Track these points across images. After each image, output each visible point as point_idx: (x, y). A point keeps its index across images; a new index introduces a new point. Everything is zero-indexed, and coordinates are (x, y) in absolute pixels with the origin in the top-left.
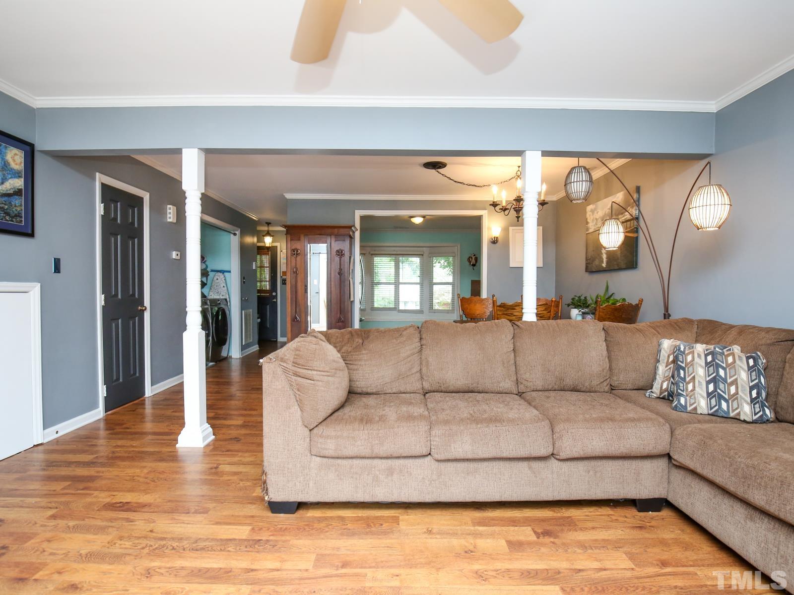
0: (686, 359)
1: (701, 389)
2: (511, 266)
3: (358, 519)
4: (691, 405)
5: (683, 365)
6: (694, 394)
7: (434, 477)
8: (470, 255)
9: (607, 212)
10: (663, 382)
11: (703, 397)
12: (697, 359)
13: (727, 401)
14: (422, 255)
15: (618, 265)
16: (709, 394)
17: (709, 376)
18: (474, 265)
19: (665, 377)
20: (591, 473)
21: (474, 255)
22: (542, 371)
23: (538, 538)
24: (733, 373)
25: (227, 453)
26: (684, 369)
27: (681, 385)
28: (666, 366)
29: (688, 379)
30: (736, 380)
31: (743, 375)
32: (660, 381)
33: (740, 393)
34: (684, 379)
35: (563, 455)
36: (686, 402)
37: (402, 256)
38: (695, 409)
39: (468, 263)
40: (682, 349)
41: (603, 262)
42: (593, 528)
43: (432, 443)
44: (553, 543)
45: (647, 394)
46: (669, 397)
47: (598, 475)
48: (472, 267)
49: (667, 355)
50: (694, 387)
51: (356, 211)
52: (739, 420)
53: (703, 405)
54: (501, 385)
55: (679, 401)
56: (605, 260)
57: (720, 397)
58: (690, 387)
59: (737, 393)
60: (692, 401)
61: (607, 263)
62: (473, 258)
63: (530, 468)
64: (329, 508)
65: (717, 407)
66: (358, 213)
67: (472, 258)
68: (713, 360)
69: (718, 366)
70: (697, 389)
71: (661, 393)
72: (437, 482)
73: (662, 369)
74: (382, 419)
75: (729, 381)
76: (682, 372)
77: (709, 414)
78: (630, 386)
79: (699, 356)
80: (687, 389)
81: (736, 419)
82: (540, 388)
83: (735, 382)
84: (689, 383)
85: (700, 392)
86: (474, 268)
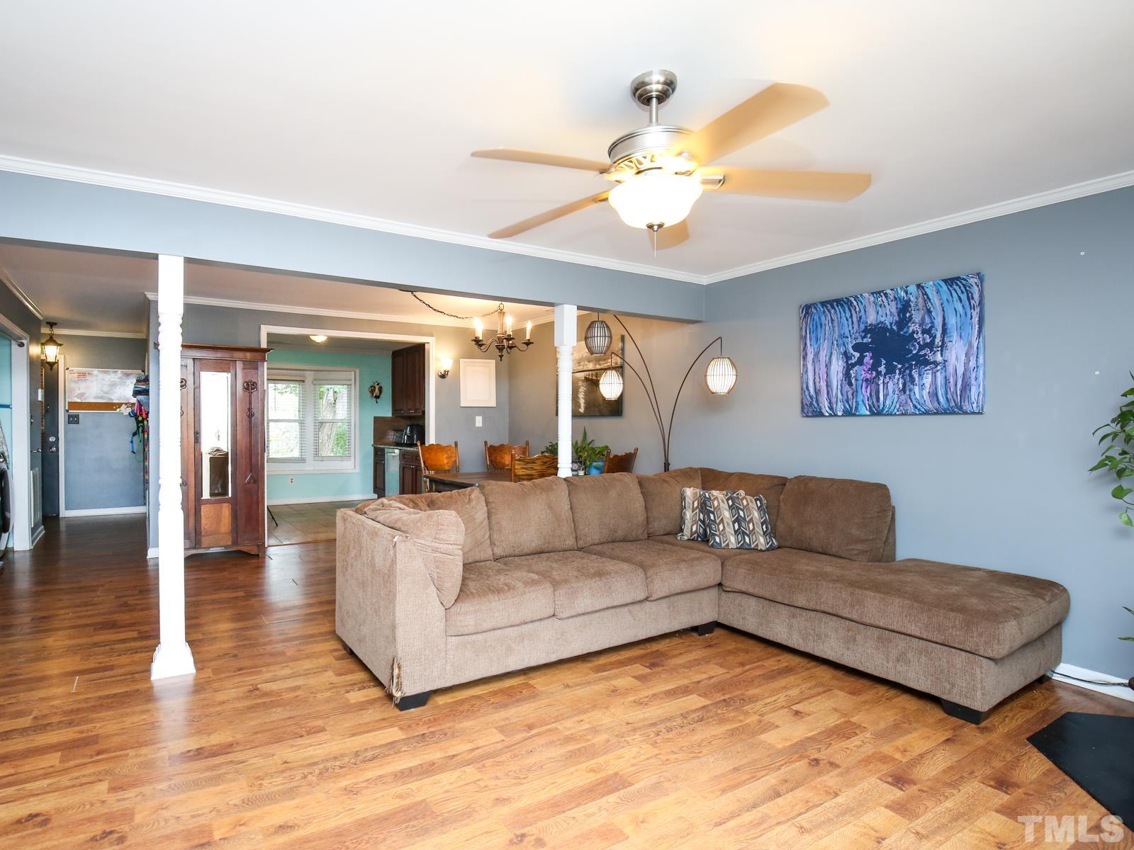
0: (713, 505)
1: (730, 528)
2: (462, 406)
3: (495, 693)
4: (724, 542)
5: (712, 510)
6: (725, 533)
7: (559, 636)
8: (372, 384)
9: (584, 356)
10: (692, 525)
11: (732, 534)
12: (721, 504)
13: (748, 536)
14: (303, 381)
15: (599, 411)
16: (736, 532)
17: (733, 517)
18: (377, 397)
19: (693, 521)
20: (671, 609)
21: (378, 384)
22: (599, 525)
23: (651, 669)
24: (749, 514)
25: (239, 673)
26: (713, 513)
27: (713, 526)
28: (693, 512)
29: (718, 521)
30: (752, 518)
31: (756, 514)
32: (690, 525)
33: (756, 528)
34: (715, 521)
35: (655, 597)
36: (720, 541)
37: (273, 382)
38: (728, 545)
39: (370, 395)
40: (707, 496)
41: (580, 407)
42: (681, 654)
43: (556, 603)
44: (663, 670)
45: (679, 538)
46: (704, 538)
47: (676, 609)
48: (375, 399)
49: (691, 502)
50: (724, 527)
51: (262, 326)
52: (757, 549)
53: (733, 540)
54: (567, 542)
55: (715, 540)
56: (582, 405)
57: (744, 533)
58: (721, 527)
59: (754, 529)
60: (725, 539)
61: (586, 408)
62: (377, 387)
63: (630, 612)
64: (467, 688)
65: (742, 542)
66: (265, 330)
67: (375, 387)
68: (733, 504)
69: (738, 508)
70: (727, 528)
71: (691, 536)
72: (560, 640)
73: (688, 515)
74: (510, 587)
75: (747, 520)
76: (712, 516)
77: (737, 548)
78: (662, 533)
79: (723, 501)
80: (719, 530)
81: (755, 549)
82: (597, 541)
83: (751, 520)
84: (719, 524)
85: (729, 530)
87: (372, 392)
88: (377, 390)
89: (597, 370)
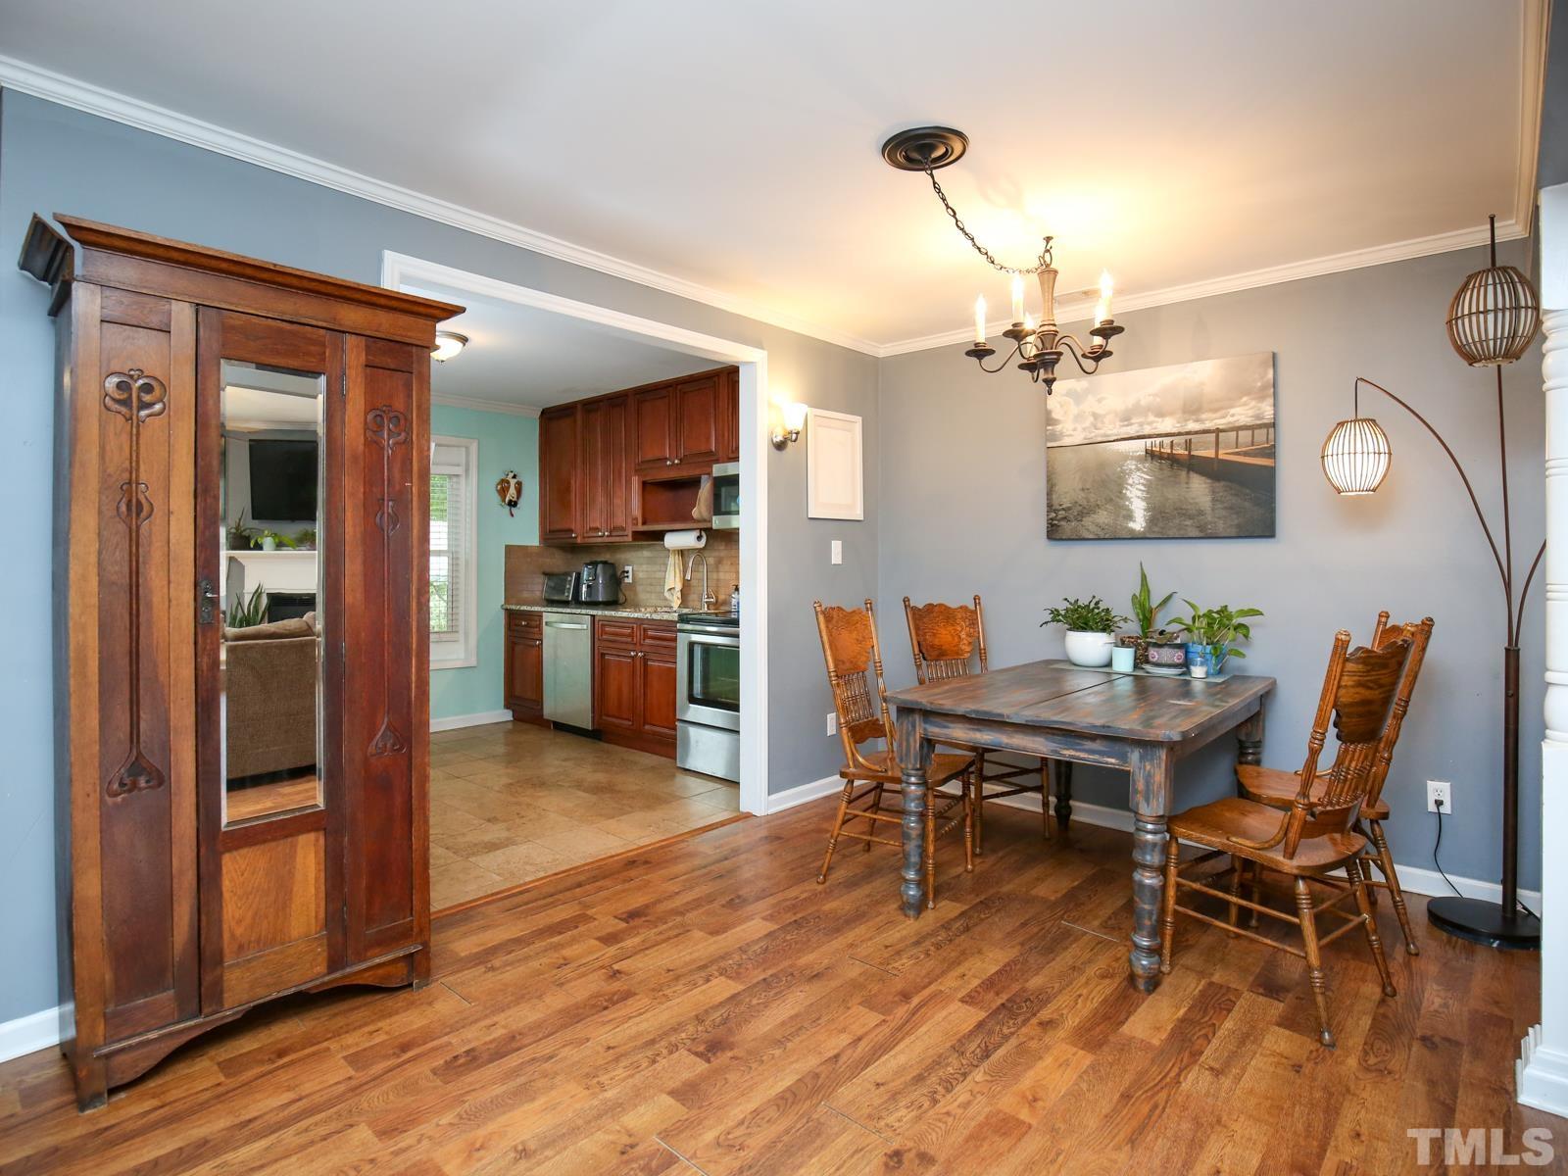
2: (814, 512)
8: (503, 477)
18: (513, 504)
21: (514, 477)
39: (496, 498)
48: (508, 508)
62: (513, 482)
67: (508, 482)
86: (514, 510)
87: (503, 490)
88: (512, 491)
89: (1188, 433)
